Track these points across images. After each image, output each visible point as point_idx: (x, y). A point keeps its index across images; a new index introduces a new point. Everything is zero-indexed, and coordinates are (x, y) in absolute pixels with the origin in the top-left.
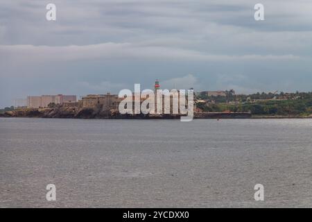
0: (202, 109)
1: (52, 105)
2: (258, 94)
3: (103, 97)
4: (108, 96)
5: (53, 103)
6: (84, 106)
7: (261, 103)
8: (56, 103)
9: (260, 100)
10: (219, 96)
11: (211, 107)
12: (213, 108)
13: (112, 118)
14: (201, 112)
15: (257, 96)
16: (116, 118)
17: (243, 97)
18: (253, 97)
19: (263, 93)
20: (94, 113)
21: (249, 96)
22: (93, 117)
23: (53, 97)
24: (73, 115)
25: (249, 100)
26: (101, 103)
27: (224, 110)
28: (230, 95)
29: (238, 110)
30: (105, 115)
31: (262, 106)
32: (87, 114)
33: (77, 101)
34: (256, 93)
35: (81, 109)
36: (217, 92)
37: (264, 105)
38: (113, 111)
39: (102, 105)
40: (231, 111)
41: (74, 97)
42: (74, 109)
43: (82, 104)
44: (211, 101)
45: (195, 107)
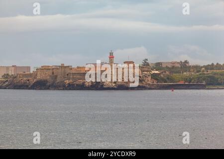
0: (157, 79)
1: (6, 76)
2: (213, 64)
3: (57, 68)
4: (62, 67)
5: (8, 74)
6: (39, 77)
7: (215, 74)
8: (10, 74)
9: (215, 71)
10: (173, 67)
11: (166, 78)
12: (168, 78)
13: (66, 89)
14: (155, 83)
15: (211, 67)
16: (70, 89)
17: (197, 68)
18: (207, 67)
19: (218, 64)
20: (48, 84)
21: (204, 66)
22: (48, 88)
23: (8, 68)
24: (27, 86)
25: (204, 71)
26: (55, 74)
27: (179, 81)
28: (184, 66)
29: (193, 81)
30: (60, 87)
31: (216, 76)
32: (41, 85)
33: (31, 72)
34: (210, 64)
35: (35, 80)
36: (172, 63)
37: (219, 76)
38: (67, 82)
39: (56, 76)
40: (185, 82)
41: (29, 68)
42: (28, 80)
43: (37, 75)
44: (165, 72)
45: (150, 78)
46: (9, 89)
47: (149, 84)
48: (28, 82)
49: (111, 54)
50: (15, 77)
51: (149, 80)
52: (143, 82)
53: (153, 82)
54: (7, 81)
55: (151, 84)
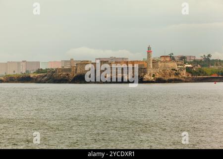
0: (191, 73)
6: (79, 72)
11: (198, 71)
12: (200, 72)
14: (190, 76)
24: (66, 80)
27: (212, 74)
35: (75, 75)
40: (219, 74)
42: (68, 75)
43: (76, 70)
44: (197, 66)
45: (185, 71)
46: (48, 83)
47: (184, 77)
48: (67, 76)
49: (149, 48)
50: (54, 72)
51: (184, 74)
52: (179, 76)
53: (188, 76)
54: (46, 75)
55: (186, 77)
